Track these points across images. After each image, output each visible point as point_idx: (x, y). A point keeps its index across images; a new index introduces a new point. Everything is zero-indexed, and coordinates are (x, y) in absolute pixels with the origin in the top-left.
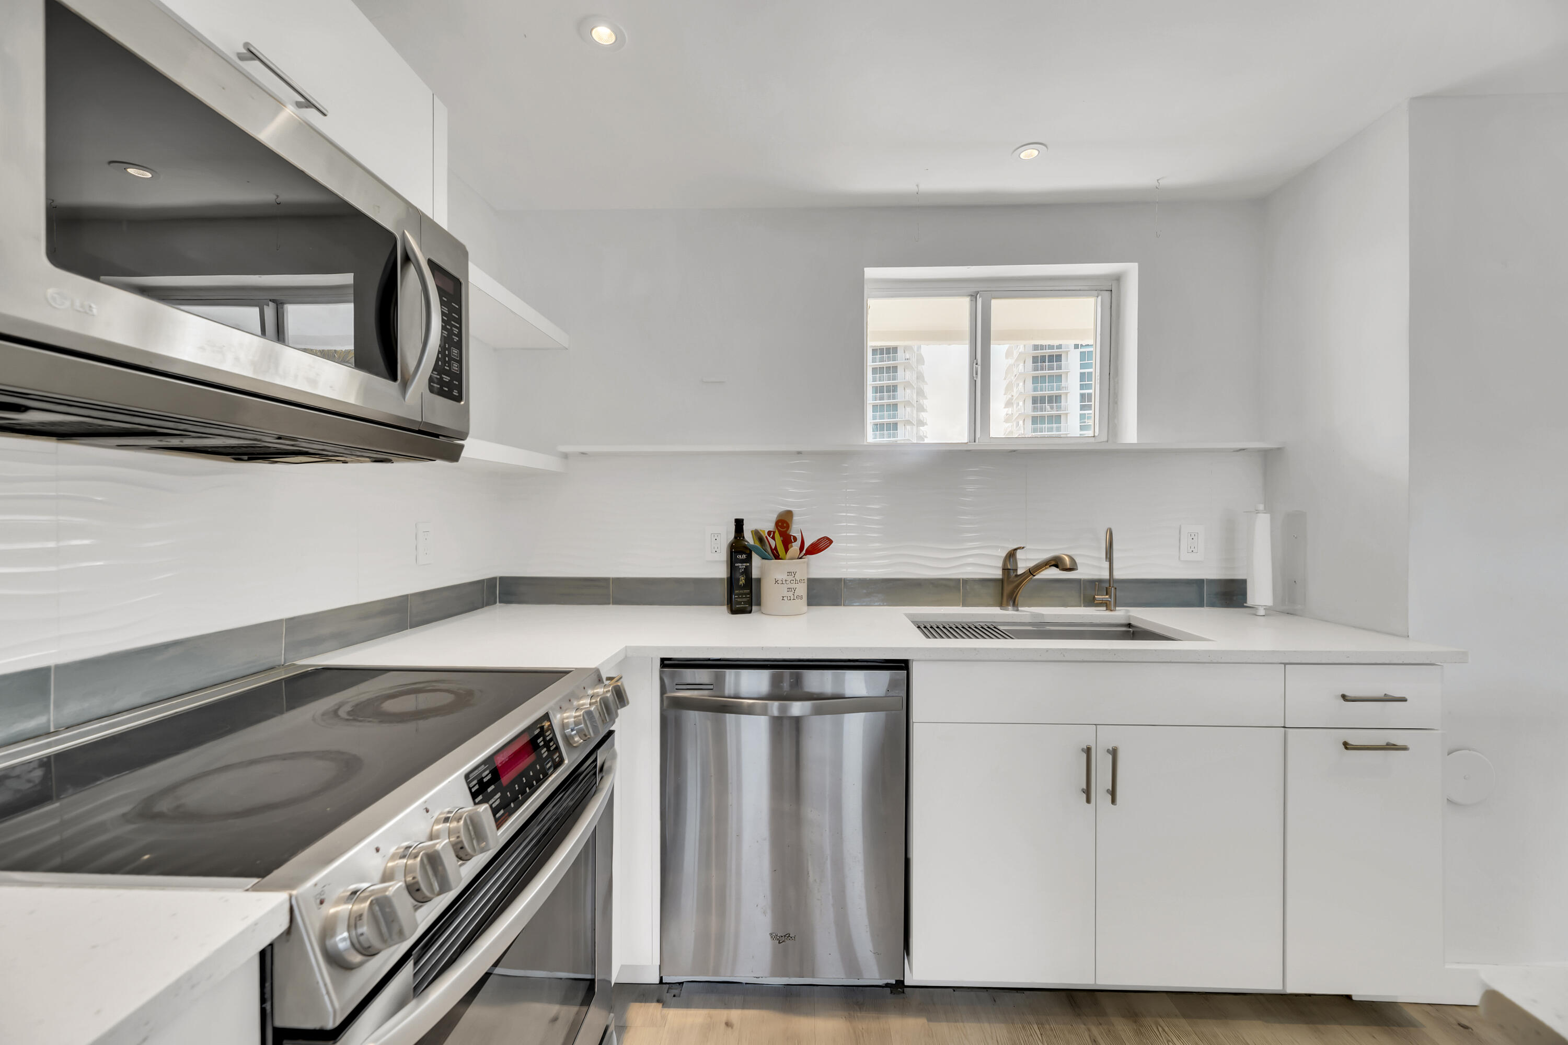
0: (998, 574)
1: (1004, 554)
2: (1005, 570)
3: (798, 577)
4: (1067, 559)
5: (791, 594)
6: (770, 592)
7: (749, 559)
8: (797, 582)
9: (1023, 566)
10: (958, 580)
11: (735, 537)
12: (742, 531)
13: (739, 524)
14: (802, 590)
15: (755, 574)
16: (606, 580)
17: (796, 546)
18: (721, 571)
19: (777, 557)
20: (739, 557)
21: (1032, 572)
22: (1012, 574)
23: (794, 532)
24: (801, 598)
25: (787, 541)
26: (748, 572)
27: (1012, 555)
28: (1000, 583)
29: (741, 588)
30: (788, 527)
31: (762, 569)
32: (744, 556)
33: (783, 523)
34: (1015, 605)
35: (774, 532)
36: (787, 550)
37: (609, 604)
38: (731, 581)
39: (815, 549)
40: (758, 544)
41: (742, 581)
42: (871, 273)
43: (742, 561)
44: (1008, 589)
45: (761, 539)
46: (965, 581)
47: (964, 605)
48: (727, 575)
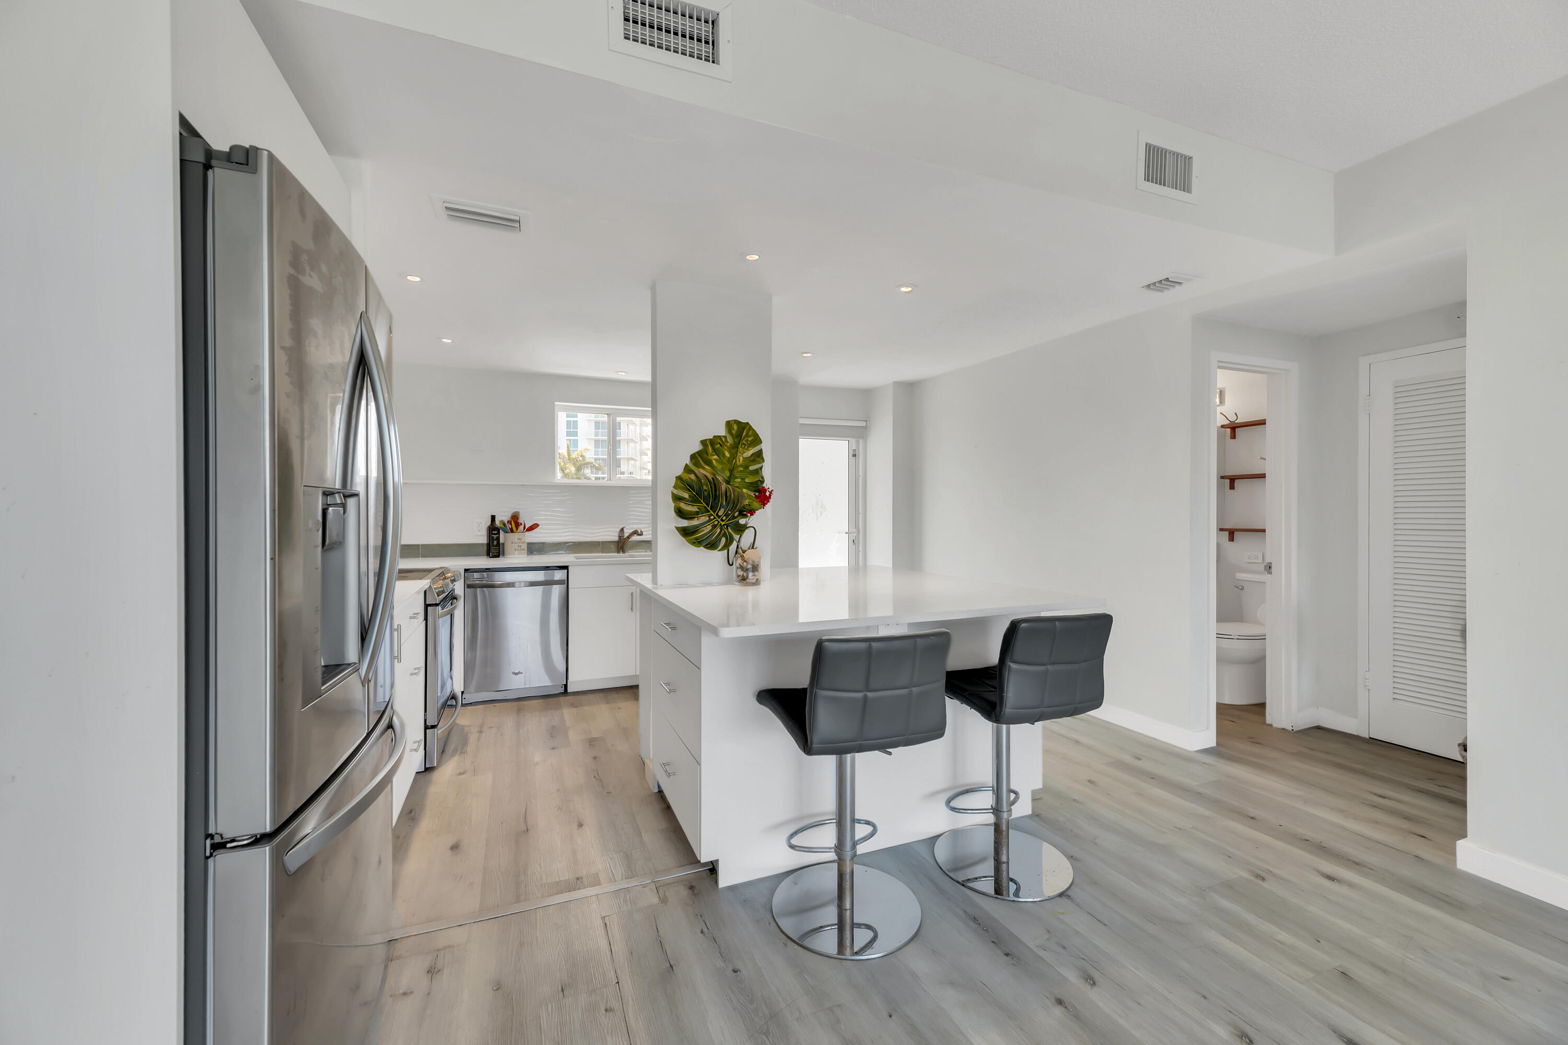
0: (616, 539)
1: (619, 530)
2: (620, 537)
3: (522, 541)
4: (639, 531)
5: (519, 548)
6: (508, 547)
7: (499, 533)
8: (522, 543)
9: (626, 535)
10: (599, 542)
11: (491, 523)
12: (495, 520)
13: (493, 518)
14: (525, 546)
15: (501, 541)
16: (418, 546)
17: (521, 528)
18: (483, 540)
19: (512, 531)
20: (494, 532)
21: (628, 537)
22: (622, 538)
23: (520, 521)
24: (523, 550)
25: (517, 525)
26: (498, 539)
27: (622, 530)
28: (618, 542)
29: (494, 546)
30: (518, 519)
31: (505, 538)
32: (496, 532)
33: (515, 518)
34: (624, 552)
35: (511, 522)
36: (517, 529)
37: (419, 557)
38: (489, 545)
39: (531, 528)
40: (502, 526)
41: (495, 543)
42: (556, 403)
43: (495, 534)
44: (620, 545)
45: (504, 525)
46: (603, 542)
47: (602, 553)
48: (487, 541)
